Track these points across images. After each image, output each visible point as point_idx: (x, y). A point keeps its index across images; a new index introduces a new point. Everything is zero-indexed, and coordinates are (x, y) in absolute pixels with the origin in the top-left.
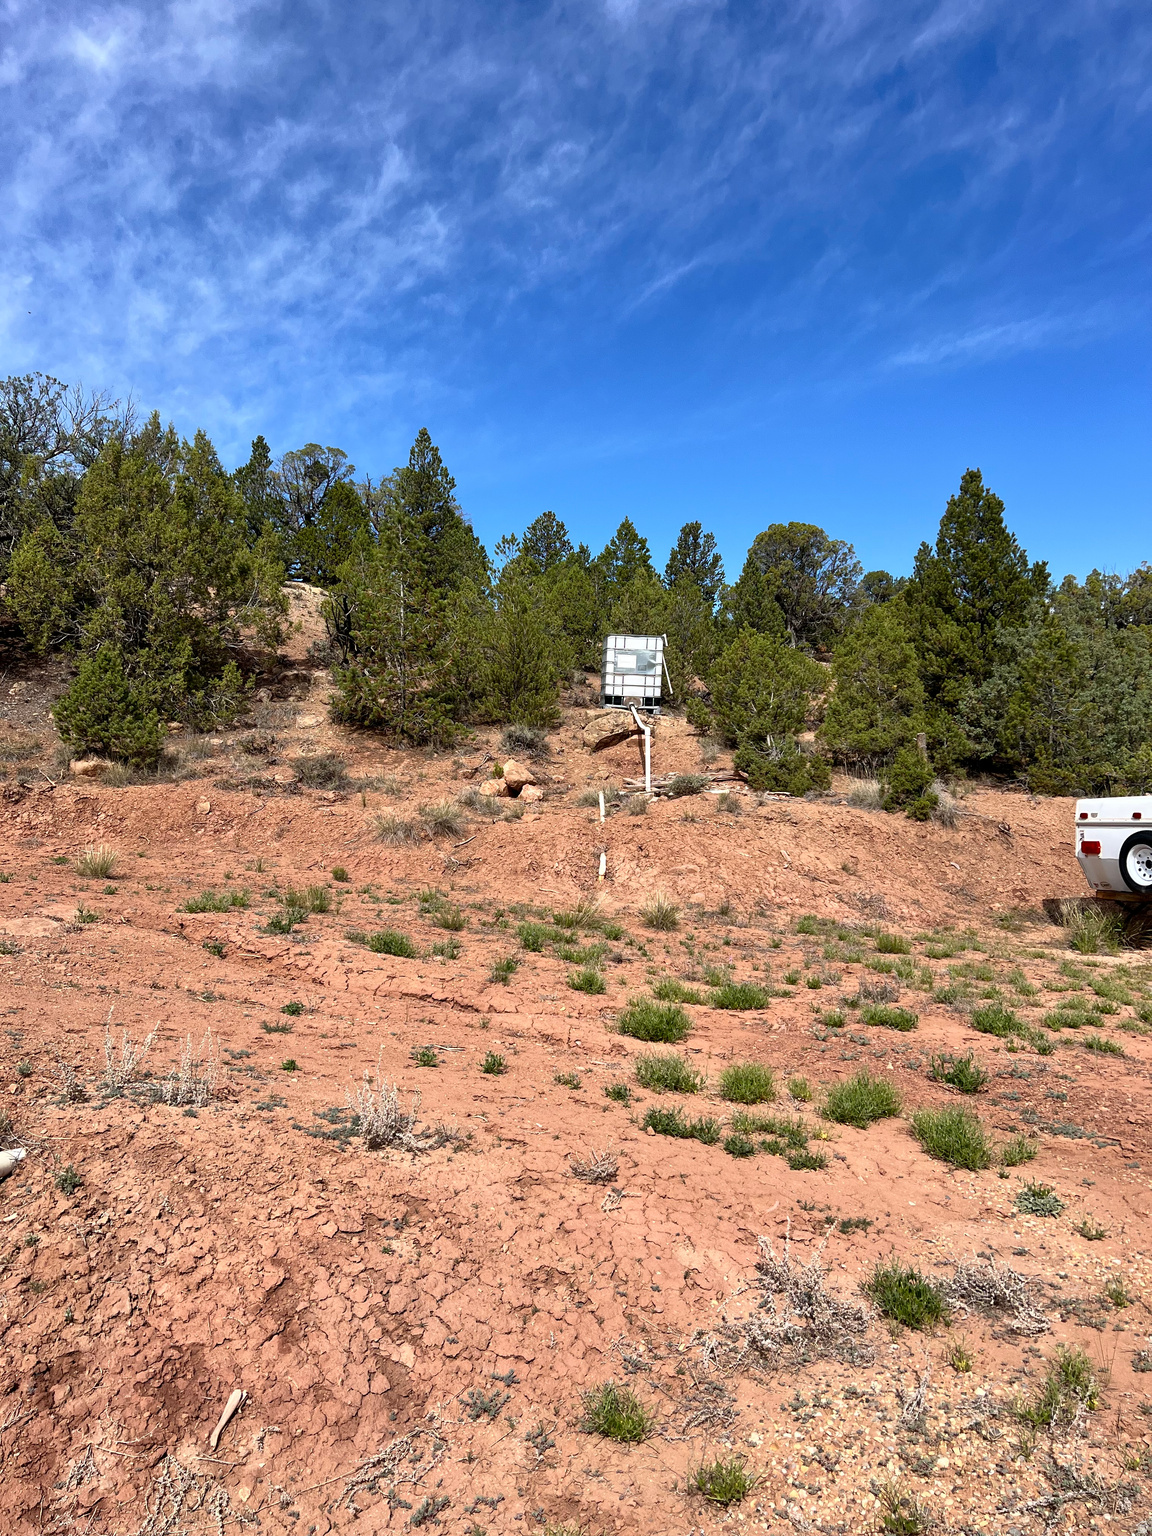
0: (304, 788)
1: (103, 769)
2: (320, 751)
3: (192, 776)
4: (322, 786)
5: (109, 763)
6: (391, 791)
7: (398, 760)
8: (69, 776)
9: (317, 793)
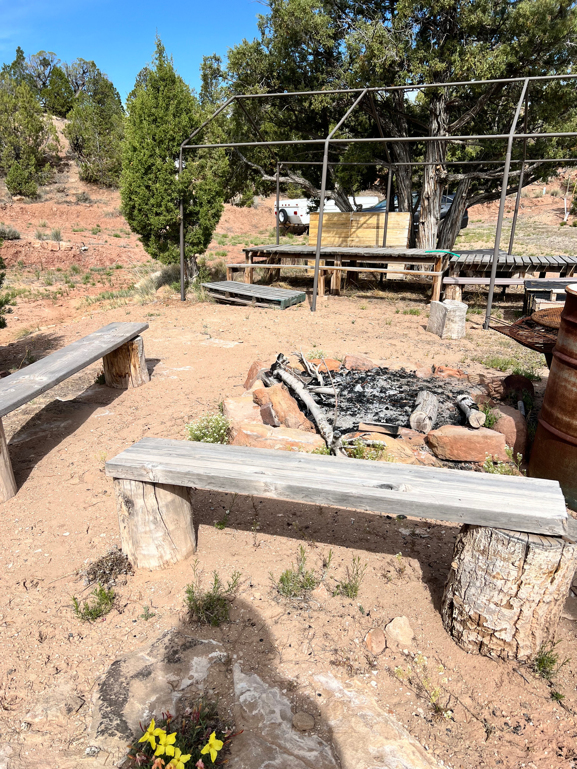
0: (80, 203)
1: (23, 199)
2: (80, 191)
3: (46, 200)
4: (85, 202)
5: (23, 197)
6: (104, 203)
7: (103, 193)
8: (13, 202)
9: (84, 204)
